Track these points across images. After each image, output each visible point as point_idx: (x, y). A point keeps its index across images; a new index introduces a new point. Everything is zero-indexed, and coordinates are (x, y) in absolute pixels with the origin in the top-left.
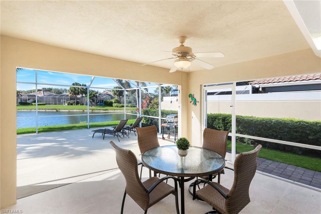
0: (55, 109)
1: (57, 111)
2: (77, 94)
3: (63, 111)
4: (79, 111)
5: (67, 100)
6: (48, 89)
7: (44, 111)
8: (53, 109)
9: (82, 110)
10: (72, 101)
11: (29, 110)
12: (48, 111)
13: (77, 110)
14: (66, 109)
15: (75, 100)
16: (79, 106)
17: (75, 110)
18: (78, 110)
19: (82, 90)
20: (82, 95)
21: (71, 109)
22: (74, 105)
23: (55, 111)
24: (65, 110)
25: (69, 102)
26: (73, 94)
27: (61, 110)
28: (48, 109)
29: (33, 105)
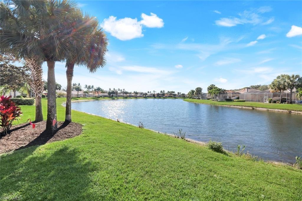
0: (251, 107)
1: (254, 109)
2: (282, 89)
3: (260, 109)
4: (282, 112)
5: (269, 97)
6: (256, 86)
7: (240, 107)
8: (249, 107)
9: (288, 110)
10: (275, 99)
11: (229, 106)
12: (244, 107)
13: (279, 110)
14: (265, 108)
15: (280, 96)
16: (285, 105)
17: (276, 110)
18: (281, 109)
19: (290, 83)
20: (291, 91)
21: (271, 108)
22: (278, 103)
23: (251, 108)
24: (263, 108)
25: (271, 99)
26: (275, 89)
27: (258, 108)
28: (245, 106)
29: (234, 101)
